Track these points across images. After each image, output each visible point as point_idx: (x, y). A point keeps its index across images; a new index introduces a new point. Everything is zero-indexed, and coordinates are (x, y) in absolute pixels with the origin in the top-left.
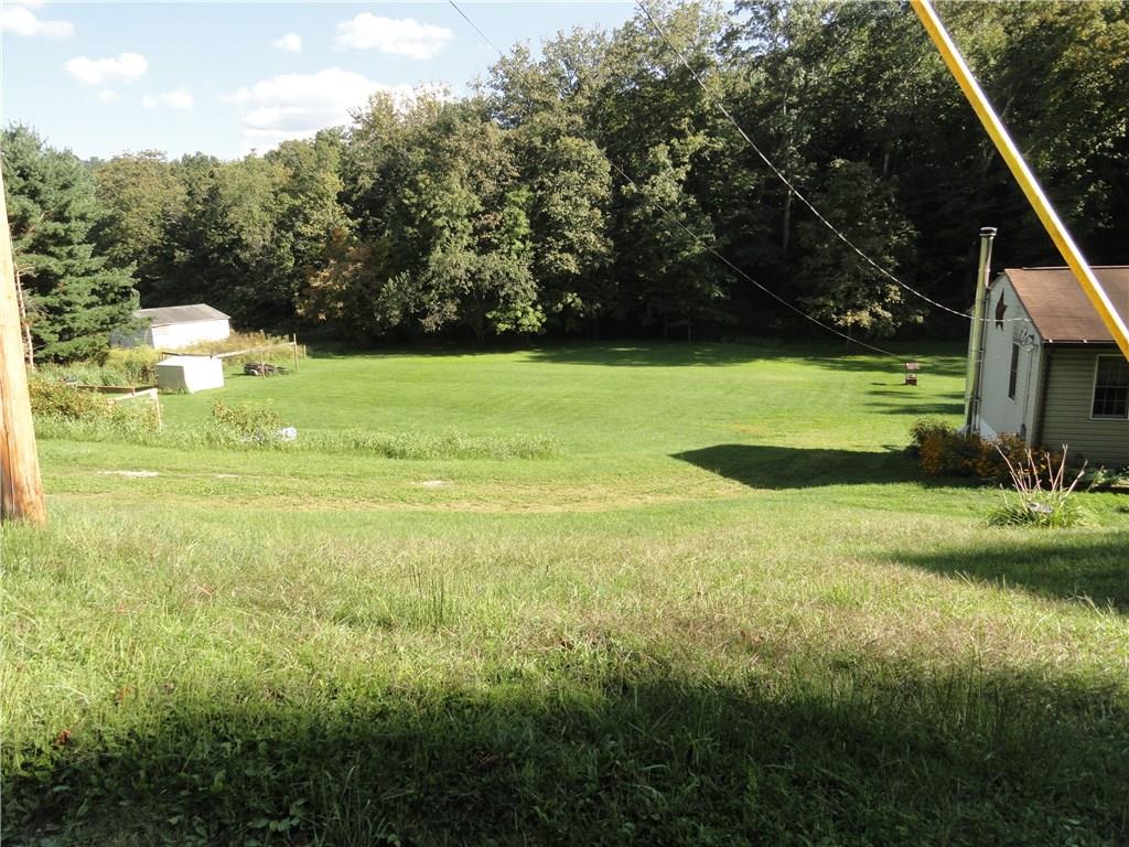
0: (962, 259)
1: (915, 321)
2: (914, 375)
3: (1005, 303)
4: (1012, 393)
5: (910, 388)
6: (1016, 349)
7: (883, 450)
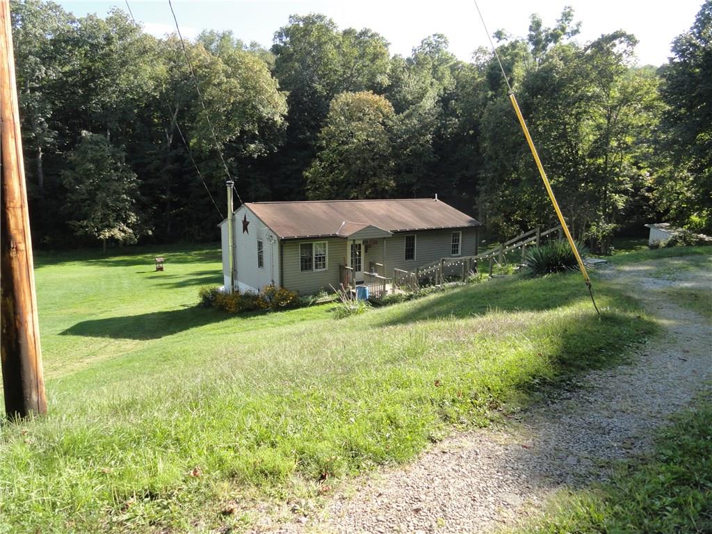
0: (164, 197)
1: (148, 233)
2: (161, 265)
3: (247, 220)
4: (261, 264)
5: (159, 273)
6: (260, 244)
7: (182, 308)
